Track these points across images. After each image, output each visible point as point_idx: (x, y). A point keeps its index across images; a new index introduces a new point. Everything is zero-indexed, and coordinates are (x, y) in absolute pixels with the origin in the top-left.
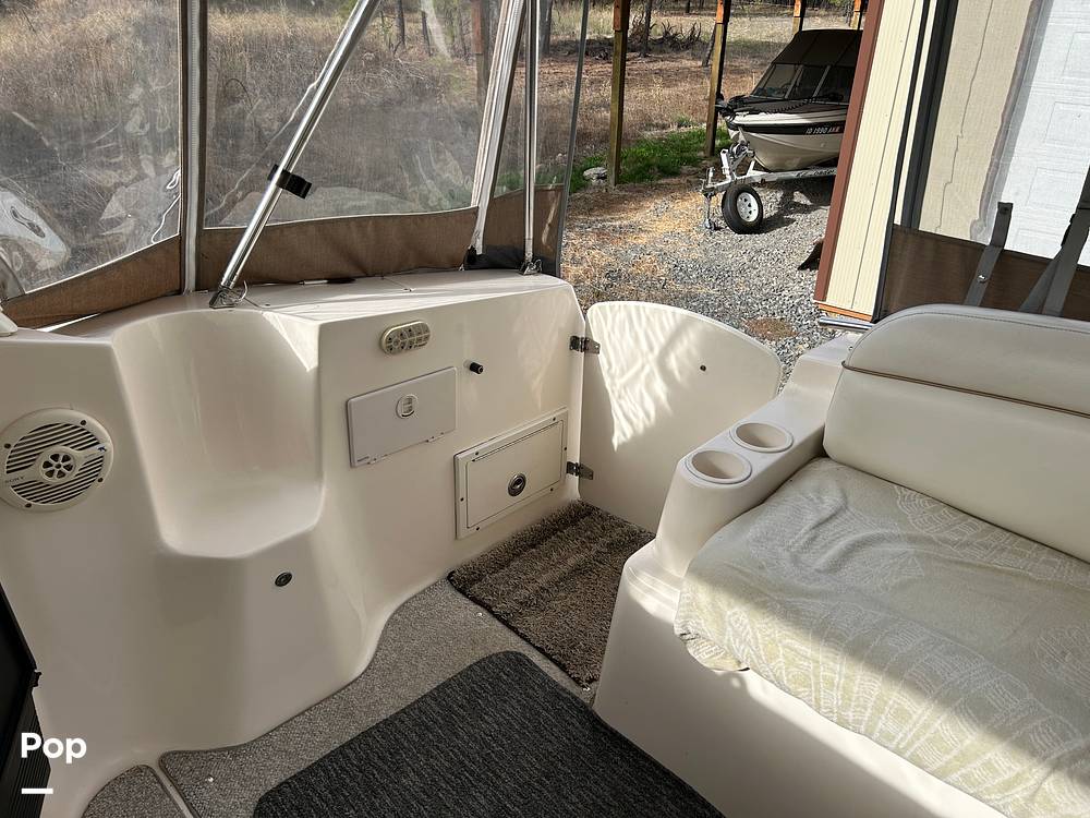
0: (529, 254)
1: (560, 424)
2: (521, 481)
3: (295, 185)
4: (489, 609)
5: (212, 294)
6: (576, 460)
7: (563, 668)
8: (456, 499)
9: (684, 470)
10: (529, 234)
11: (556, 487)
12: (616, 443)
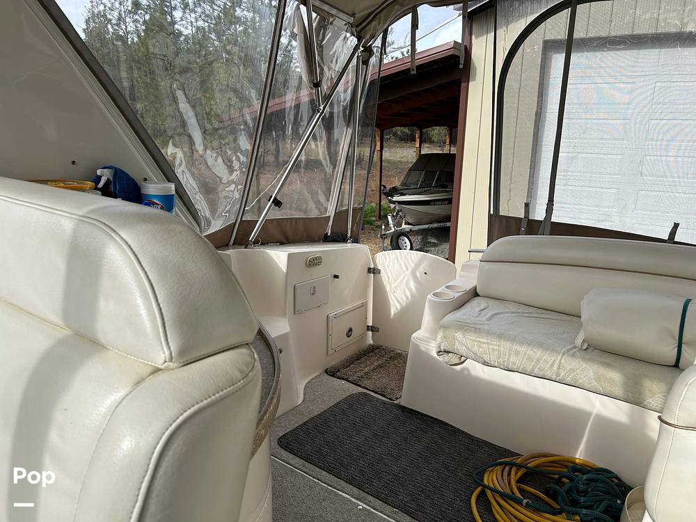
0: (349, 235)
1: (364, 305)
2: (350, 330)
3: (277, 203)
4: (347, 380)
5: (246, 244)
6: (371, 324)
7: (384, 396)
8: (328, 335)
9: (430, 297)
10: (349, 226)
11: (363, 337)
12: (392, 313)
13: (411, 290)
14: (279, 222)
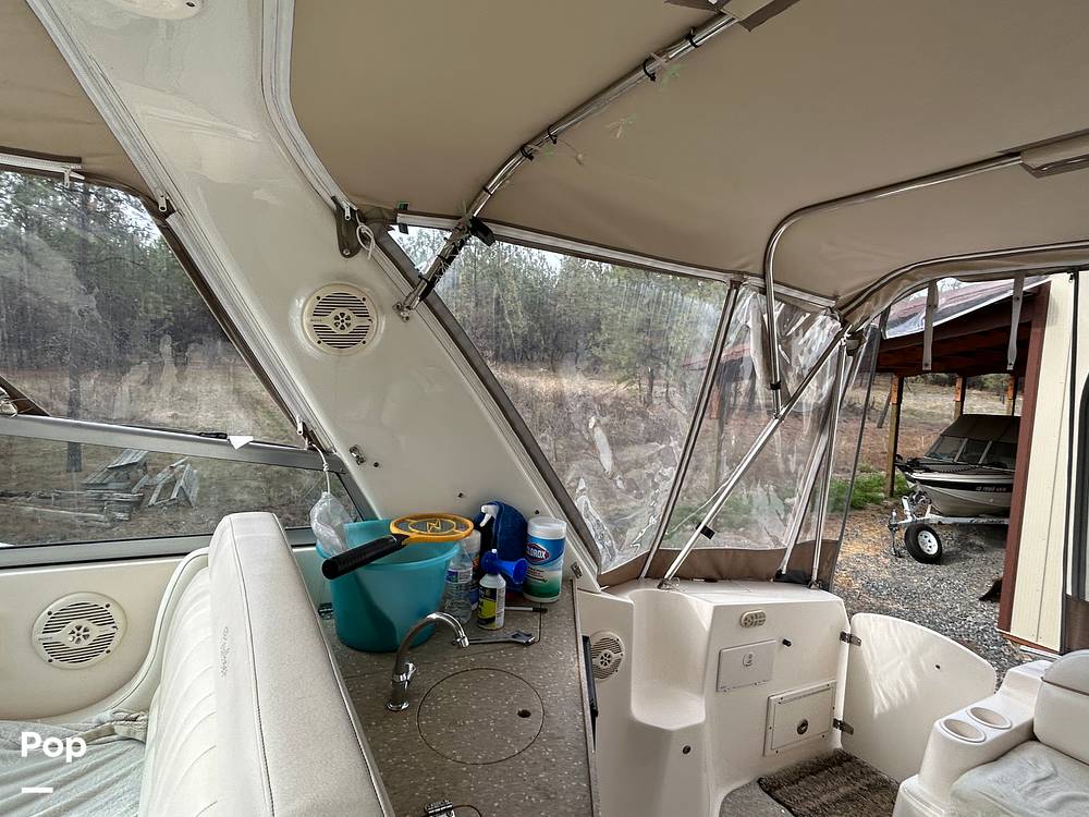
0: (815, 577)
1: (831, 689)
2: (805, 724)
3: (708, 532)
4: (789, 808)
5: (659, 582)
6: (841, 719)
8: (767, 727)
9: (939, 725)
10: (816, 566)
11: (826, 736)
12: (876, 711)
13: (909, 686)
14: (710, 554)
